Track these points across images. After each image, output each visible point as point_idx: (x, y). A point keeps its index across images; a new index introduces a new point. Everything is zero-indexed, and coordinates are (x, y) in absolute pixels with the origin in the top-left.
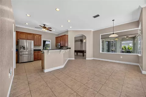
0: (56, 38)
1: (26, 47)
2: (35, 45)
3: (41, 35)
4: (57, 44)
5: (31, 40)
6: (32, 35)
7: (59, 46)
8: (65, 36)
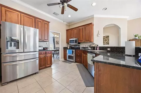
7: (76, 42)
8: (90, 25)
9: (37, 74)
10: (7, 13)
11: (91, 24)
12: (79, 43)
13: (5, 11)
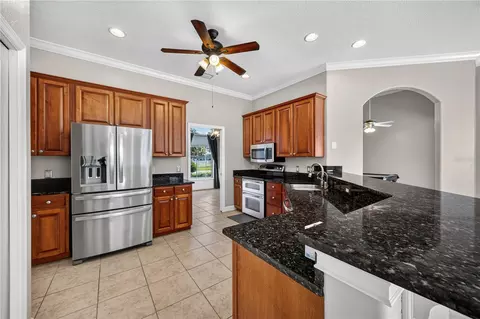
0: (244, 116)
1: (113, 163)
2: (157, 154)
3: (185, 103)
4: (253, 147)
5: (139, 126)
6: (144, 99)
7: (268, 156)
8: (312, 100)
9: (147, 248)
10: (86, 97)
11: (313, 96)
12: (282, 159)
13: (83, 93)
